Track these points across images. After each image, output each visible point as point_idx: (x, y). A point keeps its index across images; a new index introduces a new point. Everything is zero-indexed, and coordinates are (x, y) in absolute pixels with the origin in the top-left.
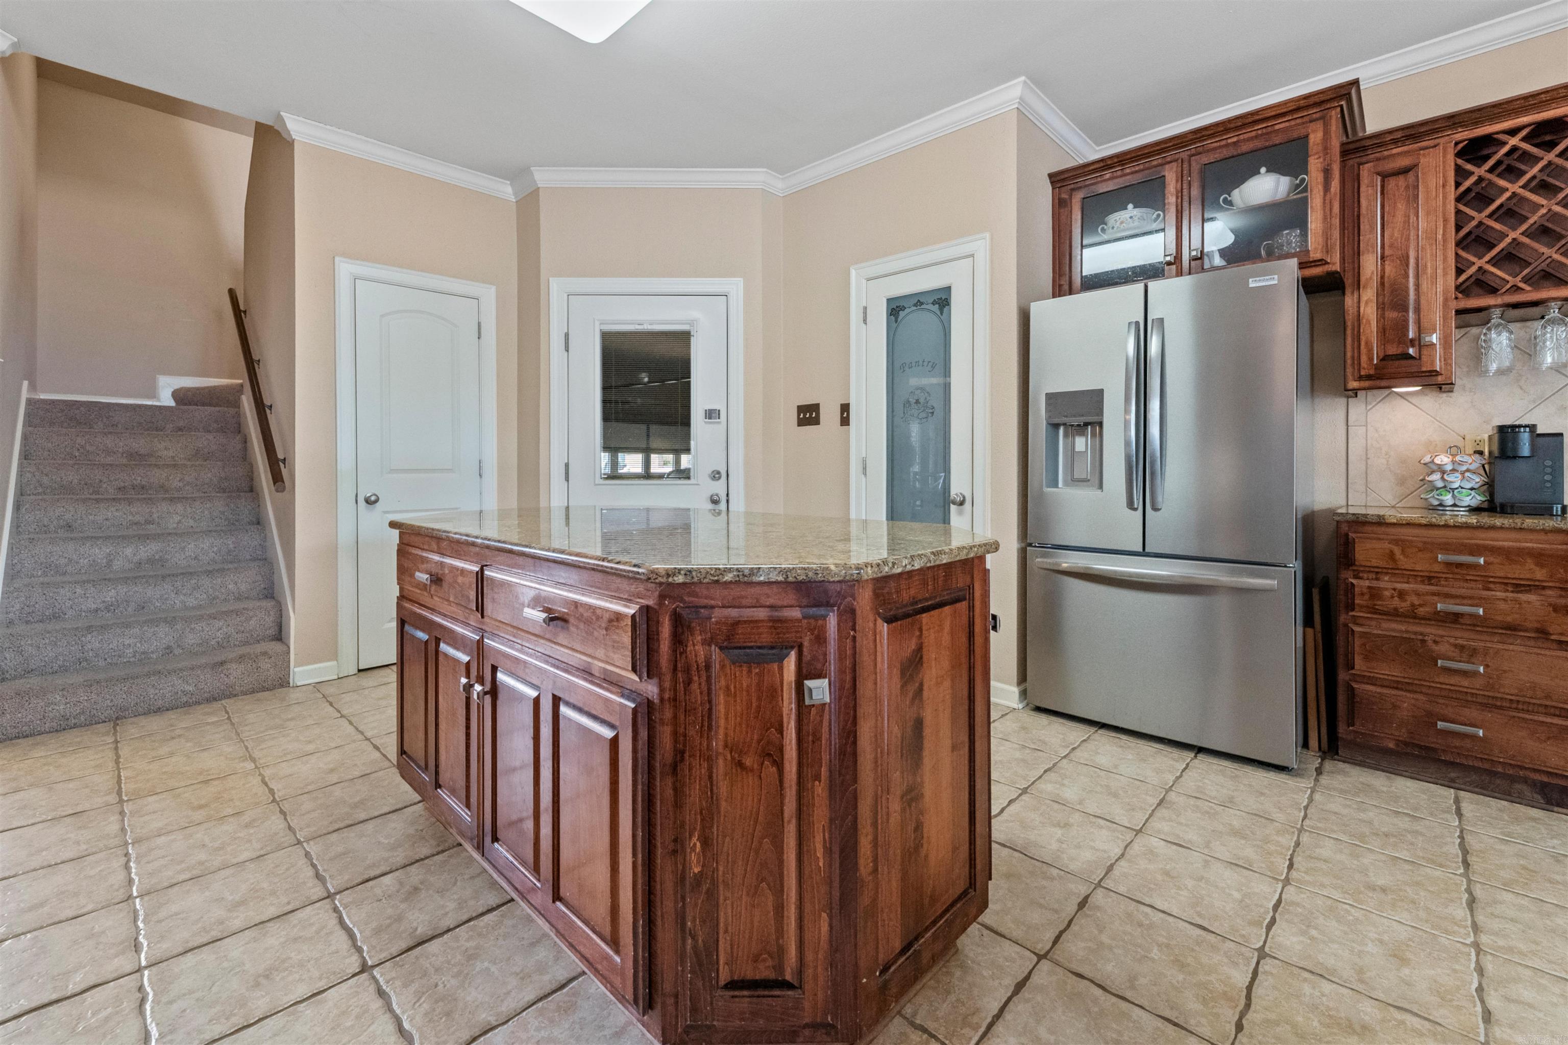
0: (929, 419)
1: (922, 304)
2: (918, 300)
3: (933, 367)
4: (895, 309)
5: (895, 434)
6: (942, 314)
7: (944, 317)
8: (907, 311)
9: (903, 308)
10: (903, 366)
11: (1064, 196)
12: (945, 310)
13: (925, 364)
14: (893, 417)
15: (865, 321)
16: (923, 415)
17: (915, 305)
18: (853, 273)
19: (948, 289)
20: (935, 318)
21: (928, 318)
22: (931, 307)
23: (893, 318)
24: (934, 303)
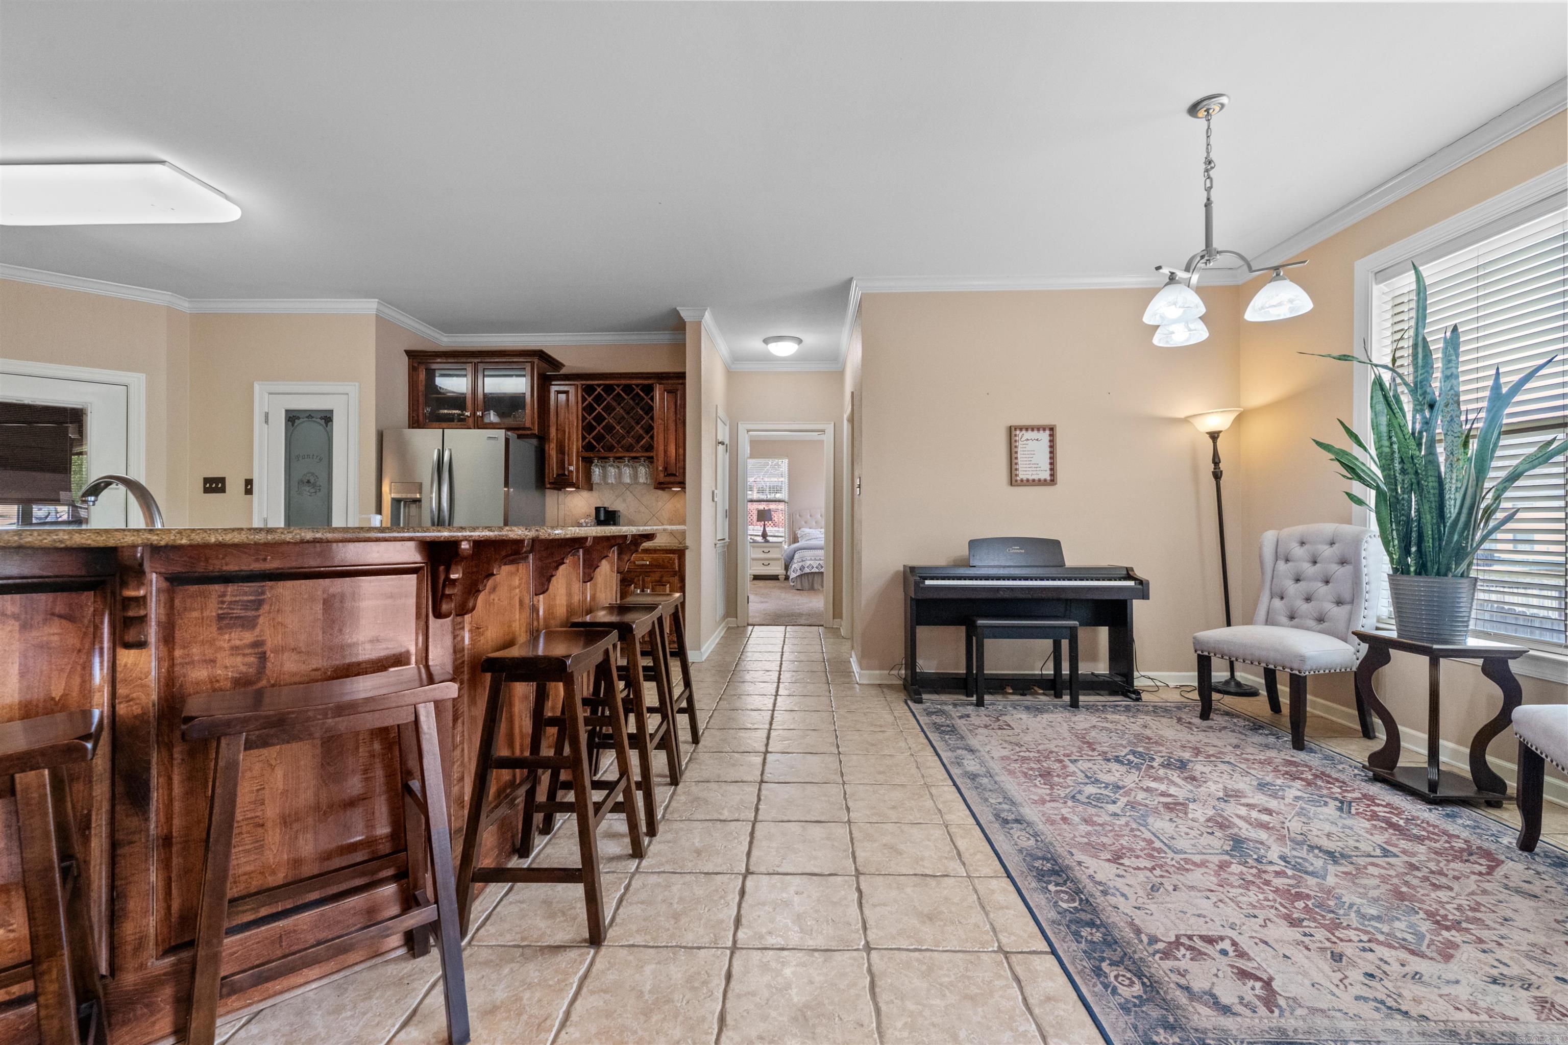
1: (312, 417)
2: (310, 415)
3: (320, 460)
4: (292, 417)
5: (291, 501)
6: (326, 426)
7: (328, 429)
8: (301, 420)
9: (298, 418)
10: (298, 457)
11: (416, 365)
12: (329, 424)
13: (315, 457)
14: (290, 490)
15: (267, 422)
16: (313, 490)
17: (307, 417)
18: (257, 387)
19: (331, 411)
20: (321, 428)
21: (316, 428)
22: (319, 420)
23: (290, 423)
24: (321, 418)
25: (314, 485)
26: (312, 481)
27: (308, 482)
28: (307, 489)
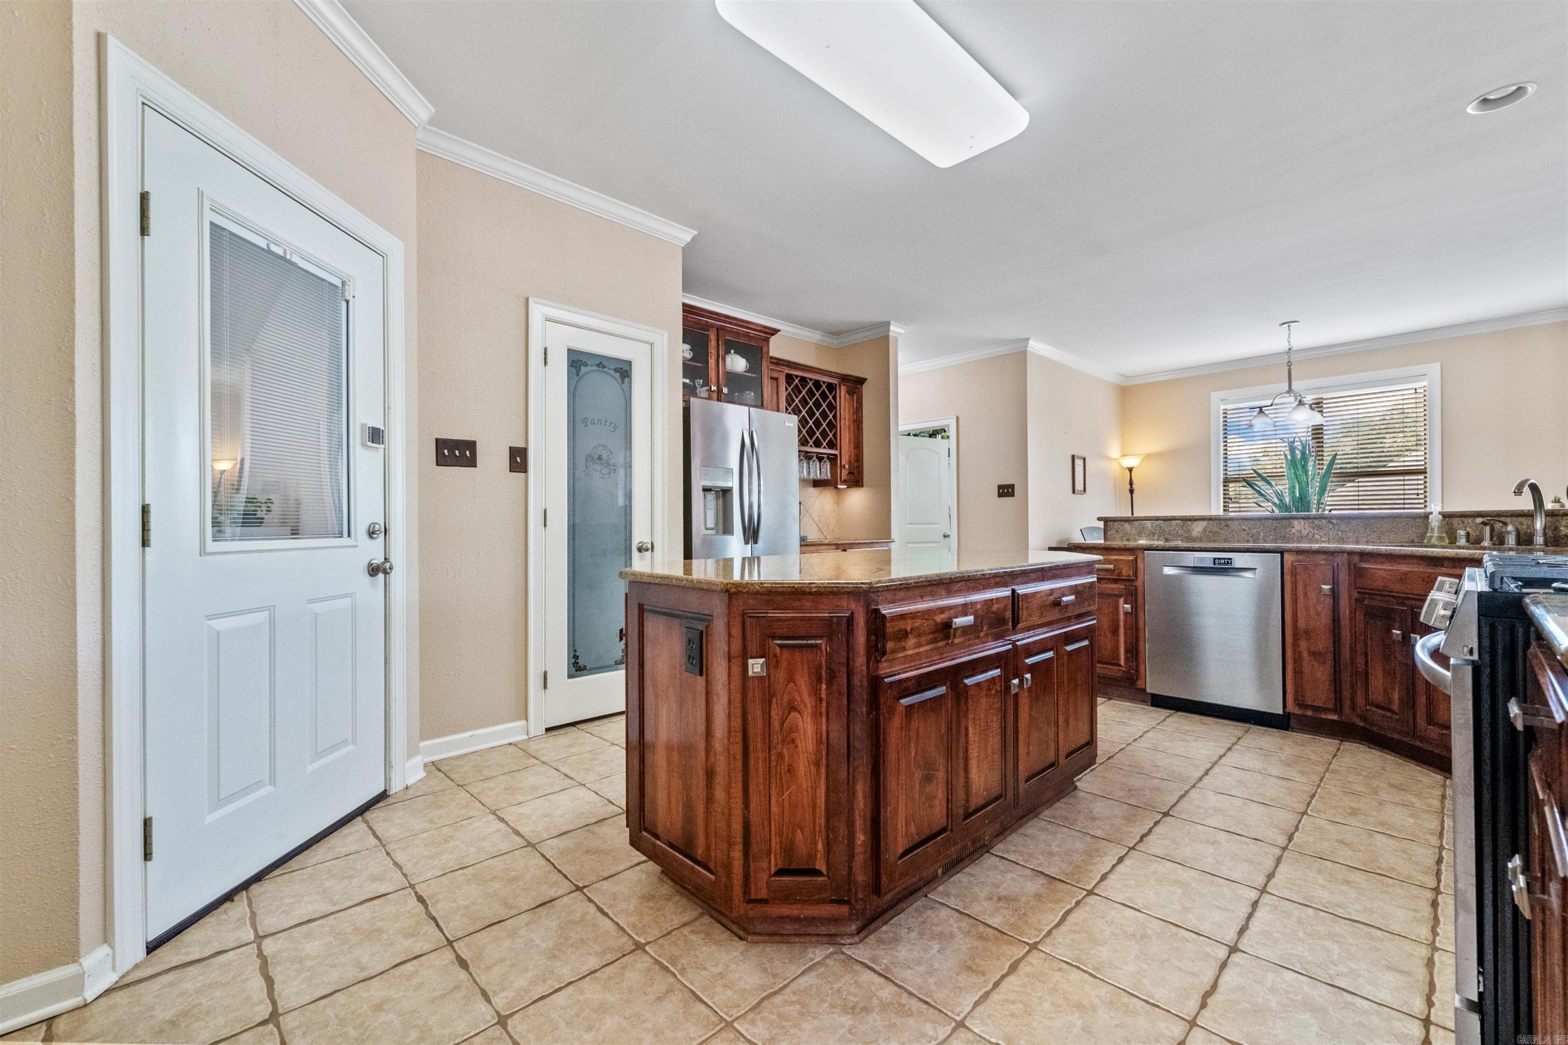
0: (612, 475)
1: (604, 367)
2: (601, 362)
3: (615, 428)
4: (577, 362)
5: (576, 486)
6: (623, 383)
7: (625, 386)
8: (589, 368)
9: (586, 365)
10: (584, 421)
12: (627, 379)
13: (608, 424)
14: (574, 469)
15: (545, 362)
16: (605, 471)
17: (598, 365)
18: (534, 305)
19: (629, 363)
20: (616, 384)
21: (609, 384)
22: (612, 372)
23: (573, 370)
24: (616, 370)
25: (608, 464)
26: (605, 457)
27: (600, 458)
28: (599, 468)
